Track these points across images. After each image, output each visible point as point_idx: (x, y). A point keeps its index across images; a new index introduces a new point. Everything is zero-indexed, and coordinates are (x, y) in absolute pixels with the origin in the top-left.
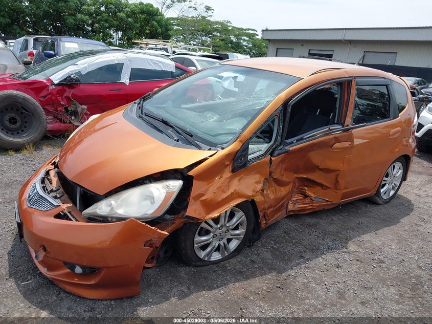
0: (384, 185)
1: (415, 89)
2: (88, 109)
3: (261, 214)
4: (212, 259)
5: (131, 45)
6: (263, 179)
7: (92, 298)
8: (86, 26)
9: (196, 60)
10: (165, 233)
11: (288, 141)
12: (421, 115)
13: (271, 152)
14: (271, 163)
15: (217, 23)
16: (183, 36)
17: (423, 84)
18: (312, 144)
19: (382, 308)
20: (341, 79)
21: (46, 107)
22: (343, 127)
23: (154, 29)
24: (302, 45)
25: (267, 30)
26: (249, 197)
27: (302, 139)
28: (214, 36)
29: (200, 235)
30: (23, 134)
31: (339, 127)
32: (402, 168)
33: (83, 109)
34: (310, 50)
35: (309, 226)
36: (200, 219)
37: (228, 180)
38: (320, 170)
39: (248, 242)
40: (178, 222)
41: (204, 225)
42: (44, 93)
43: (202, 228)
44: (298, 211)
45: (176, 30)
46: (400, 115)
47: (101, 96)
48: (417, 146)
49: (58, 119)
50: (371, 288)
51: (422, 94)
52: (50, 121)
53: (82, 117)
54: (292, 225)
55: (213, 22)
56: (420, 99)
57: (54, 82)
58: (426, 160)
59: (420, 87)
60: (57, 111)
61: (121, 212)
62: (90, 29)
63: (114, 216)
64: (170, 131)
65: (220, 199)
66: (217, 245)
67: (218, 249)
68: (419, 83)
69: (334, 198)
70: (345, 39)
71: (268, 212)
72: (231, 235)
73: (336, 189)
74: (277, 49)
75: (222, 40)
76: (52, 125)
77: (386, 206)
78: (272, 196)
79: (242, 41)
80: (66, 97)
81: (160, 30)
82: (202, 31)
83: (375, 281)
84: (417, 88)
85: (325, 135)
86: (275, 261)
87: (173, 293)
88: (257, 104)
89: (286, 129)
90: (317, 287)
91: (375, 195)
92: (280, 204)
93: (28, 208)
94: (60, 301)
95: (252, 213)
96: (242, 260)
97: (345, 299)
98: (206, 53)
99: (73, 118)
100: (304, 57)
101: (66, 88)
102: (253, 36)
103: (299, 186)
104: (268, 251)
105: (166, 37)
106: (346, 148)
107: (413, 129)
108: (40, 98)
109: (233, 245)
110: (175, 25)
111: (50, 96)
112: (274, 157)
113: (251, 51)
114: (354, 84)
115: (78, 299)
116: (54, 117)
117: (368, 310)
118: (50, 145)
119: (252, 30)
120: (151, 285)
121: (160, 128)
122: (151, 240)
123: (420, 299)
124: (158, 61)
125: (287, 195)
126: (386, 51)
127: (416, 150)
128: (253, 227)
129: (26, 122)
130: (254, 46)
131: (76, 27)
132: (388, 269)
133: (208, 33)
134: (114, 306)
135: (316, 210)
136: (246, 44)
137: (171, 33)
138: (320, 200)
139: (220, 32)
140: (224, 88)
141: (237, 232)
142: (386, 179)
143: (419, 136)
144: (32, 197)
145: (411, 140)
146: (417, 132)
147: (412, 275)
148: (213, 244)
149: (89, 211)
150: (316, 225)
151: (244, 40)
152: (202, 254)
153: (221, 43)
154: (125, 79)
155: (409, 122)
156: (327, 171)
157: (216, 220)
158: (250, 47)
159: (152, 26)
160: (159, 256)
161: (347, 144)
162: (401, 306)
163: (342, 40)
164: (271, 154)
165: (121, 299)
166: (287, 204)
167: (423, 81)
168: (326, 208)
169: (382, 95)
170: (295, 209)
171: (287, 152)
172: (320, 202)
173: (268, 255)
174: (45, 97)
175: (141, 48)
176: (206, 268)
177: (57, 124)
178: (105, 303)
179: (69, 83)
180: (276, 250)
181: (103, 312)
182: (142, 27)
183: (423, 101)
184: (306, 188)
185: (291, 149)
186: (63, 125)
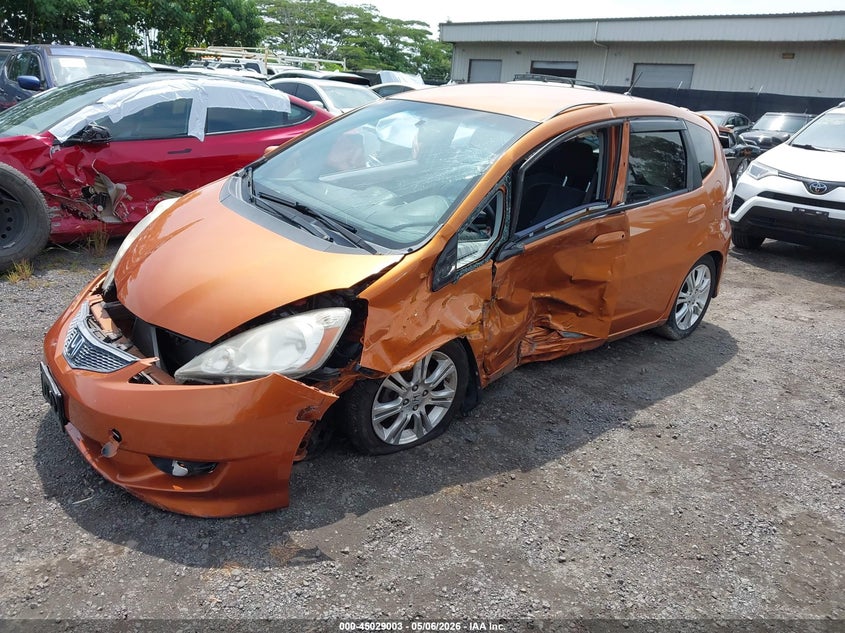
0: (681, 305)
1: (727, 134)
2: (129, 191)
3: (479, 364)
4: (402, 442)
5: (184, 59)
6: (482, 301)
7: (206, 516)
8: (81, 20)
9: (321, 87)
10: (331, 395)
11: (521, 234)
12: (738, 182)
13: (494, 254)
14: (494, 274)
15: (349, 10)
16: (283, 37)
17: (742, 123)
18: (560, 237)
19: (686, 498)
20: (606, 123)
21: (46, 188)
22: (610, 207)
23: (225, 24)
24: (518, 53)
25: (449, 24)
26: (460, 331)
27: (543, 229)
28: (345, 36)
29: (381, 401)
30: (8, 243)
31: (604, 207)
32: (709, 274)
33: (119, 191)
34: (533, 62)
35: (557, 380)
36: (383, 373)
37: (426, 305)
38: (573, 282)
39: (458, 412)
40: (347, 379)
41: (387, 383)
42: (40, 161)
43: (384, 388)
44: (538, 355)
45: (268, 26)
46: (704, 182)
47: (151, 164)
48: (734, 237)
49: (70, 212)
50: (666, 470)
51: (741, 142)
52: (55, 216)
53: (118, 206)
54: (529, 380)
55: (342, 9)
56: (736, 151)
57: (59, 139)
58: (748, 262)
59: (736, 129)
60: (69, 196)
61: (245, 367)
62: (91, 24)
63: (235, 374)
64: (313, 224)
65: (414, 338)
66: (409, 417)
67: (410, 425)
68: (735, 123)
69: (597, 330)
70: (598, 39)
71: (490, 358)
72: (433, 399)
73: (601, 315)
74: (471, 61)
75: (363, 44)
76: (58, 224)
77: (685, 341)
78: (496, 331)
79: (401, 46)
80: (84, 168)
81: (236, 26)
82: (321, 27)
83: (672, 460)
84: (732, 131)
85: (582, 221)
86: (506, 439)
87: (344, 499)
88: (467, 170)
89: (517, 213)
90: (580, 474)
91: (667, 322)
92: (508, 344)
93: (75, 371)
94: (152, 523)
95: (465, 361)
96: (451, 441)
97: (626, 490)
98: (337, 73)
99: (100, 208)
100: (524, 78)
101: (84, 151)
102: (422, 36)
103: (538, 313)
104: (492, 425)
105: (250, 40)
106: (618, 243)
107: (725, 207)
108: (32, 172)
109: (436, 416)
110: (266, 14)
111: (52, 167)
112: (499, 262)
113: (419, 65)
114: (626, 131)
115: (183, 520)
116: (62, 207)
117: (663, 503)
118: (59, 262)
119: (419, 23)
120: (304, 490)
121: (295, 220)
122: (308, 409)
123: (743, 482)
124: (257, 93)
125: (519, 329)
126: (674, 62)
127: (732, 245)
128: (466, 384)
129: (10, 220)
130: (425, 54)
131: (61, 23)
132: (692, 440)
133: (333, 30)
134: (247, 527)
135: (568, 353)
136: (410, 52)
137: (259, 31)
138: (575, 336)
139: (357, 28)
140: (381, 141)
141: (442, 394)
142: (684, 295)
143: (737, 220)
144: (78, 352)
145: (723, 226)
146: (733, 212)
147: (730, 447)
148: (404, 416)
149: (186, 369)
150: (568, 378)
151: (406, 44)
152: (385, 434)
153: (360, 51)
154: (197, 129)
155: (719, 193)
156: (585, 284)
157: (408, 374)
158: (417, 57)
159: (220, 18)
160: (311, 442)
161: (618, 236)
162: (714, 493)
163: (591, 43)
164: (494, 258)
165: (257, 514)
166: (519, 346)
167: (743, 119)
168: (584, 349)
169: (672, 147)
170: (533, 352)
171: (521, 253)
172: (575, 339)
173: (494, 431)
174: (42, 169)
175: (206, 64)
176: (393, 457)
177: (69, 222)
178: (231, 522)
179: (88, 140)
180: (507, 421)
181: (231, 536)
182: (199, 20)
183: (742, 155)
184: (550, 316)
185: (527, 247)
186: (82, 222)
